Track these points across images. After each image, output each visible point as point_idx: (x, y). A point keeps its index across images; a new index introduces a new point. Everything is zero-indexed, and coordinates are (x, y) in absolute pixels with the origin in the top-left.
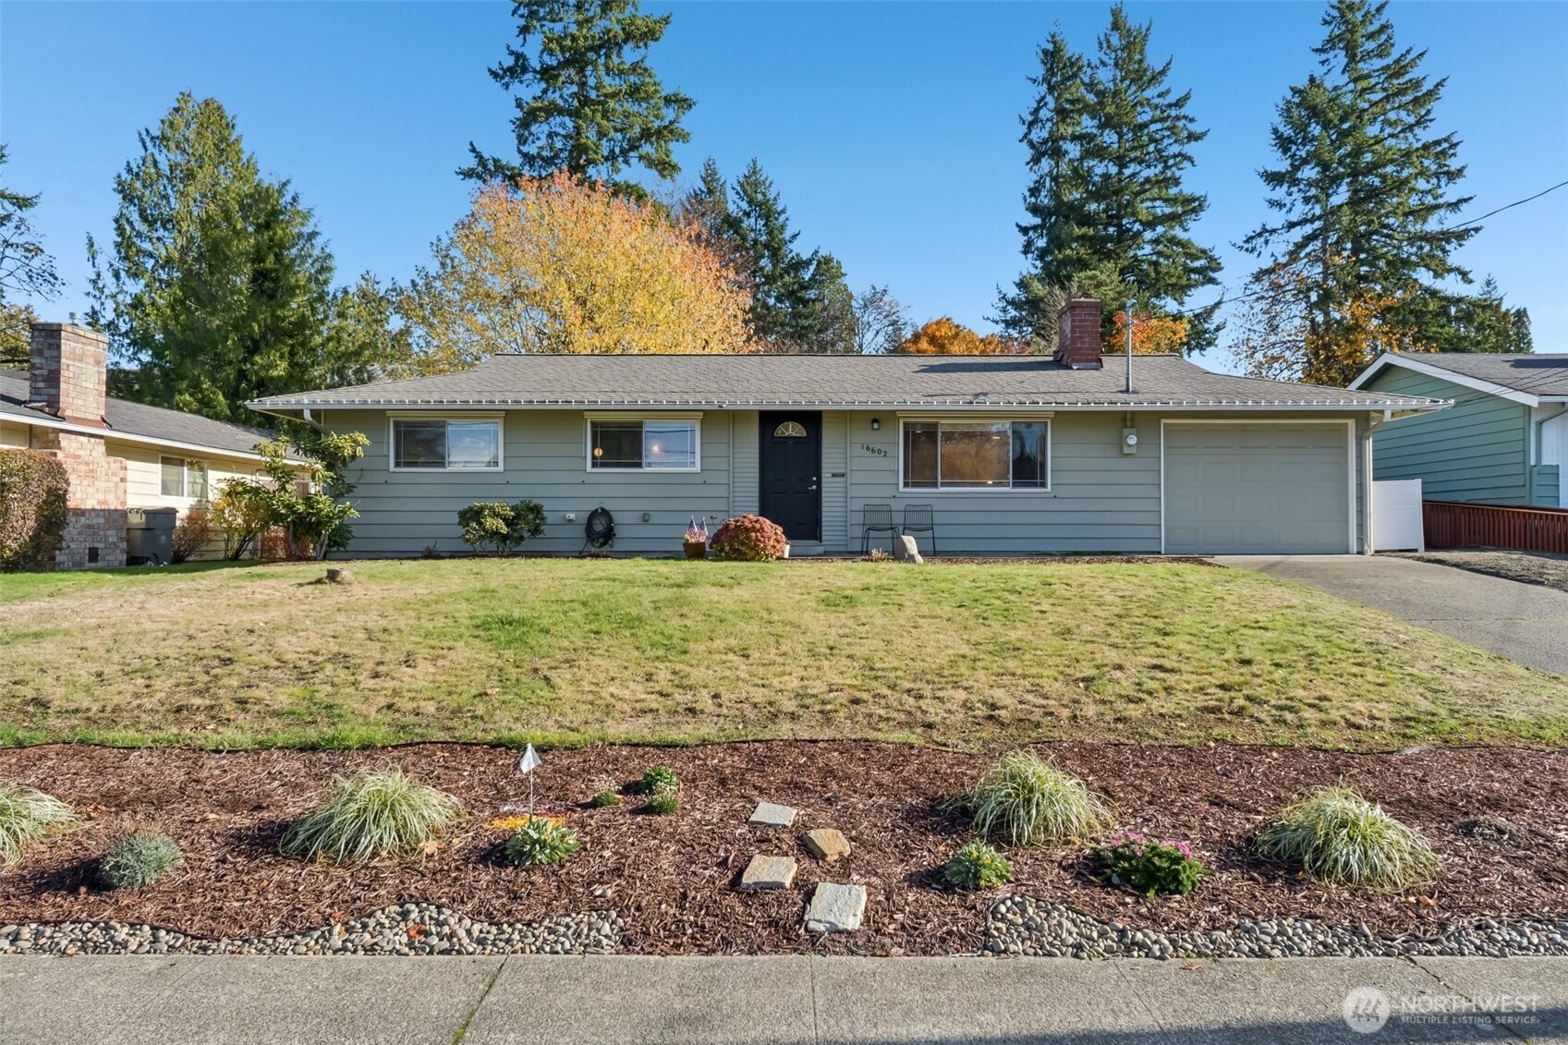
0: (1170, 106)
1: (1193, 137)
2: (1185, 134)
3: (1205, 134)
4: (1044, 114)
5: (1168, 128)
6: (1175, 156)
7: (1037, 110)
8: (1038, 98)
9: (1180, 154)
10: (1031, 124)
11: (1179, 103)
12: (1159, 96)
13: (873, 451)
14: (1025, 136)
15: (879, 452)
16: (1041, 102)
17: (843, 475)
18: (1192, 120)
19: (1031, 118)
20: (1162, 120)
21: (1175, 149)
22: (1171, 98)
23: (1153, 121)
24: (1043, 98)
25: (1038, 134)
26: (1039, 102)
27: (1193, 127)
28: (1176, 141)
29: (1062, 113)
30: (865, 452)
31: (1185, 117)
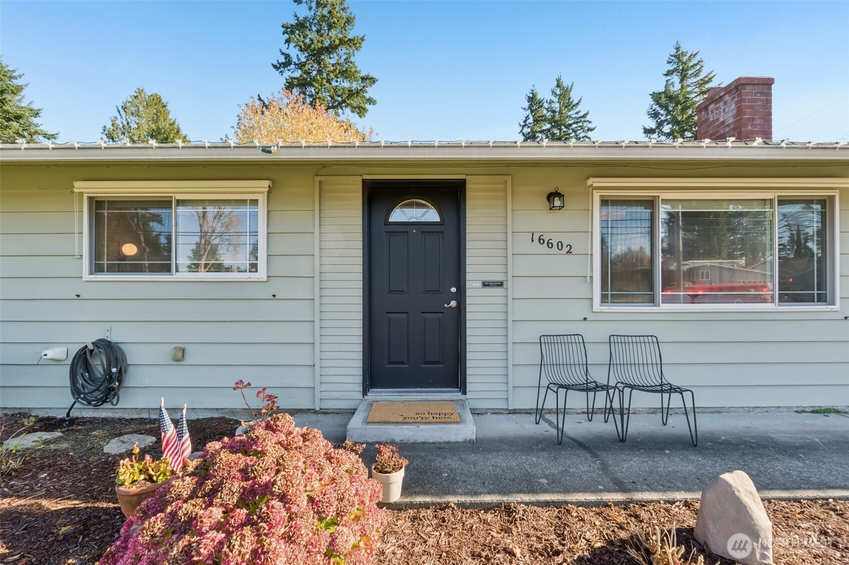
0: (581, 117)
1: (590, 130)
2: (587, 129)
3: (594, 128)
4: (529, 121)
5: (579, 126)
6: (583, 137)
7: (525, 121)
8: (526, 116)
9: (585, 136)
10: (523, 126)
11: (584, 116)
12: (576, 113)
13: (550, 245)
14: (521, 131)
15: (560, 245)
16: (527, 118)
17: (500, 284)
18: (590, 122)
19: (524, 124)
20: (576, 123)
21: (583, 134)
22: (581, 114)
23: (574, 123)
24: (528, 116)
25: (527, 130)
26: (526, 118)
27: (591, 126)
28: (583, 132)
29: (536, 121)
30: (537, 247)
31: (588, 121)
